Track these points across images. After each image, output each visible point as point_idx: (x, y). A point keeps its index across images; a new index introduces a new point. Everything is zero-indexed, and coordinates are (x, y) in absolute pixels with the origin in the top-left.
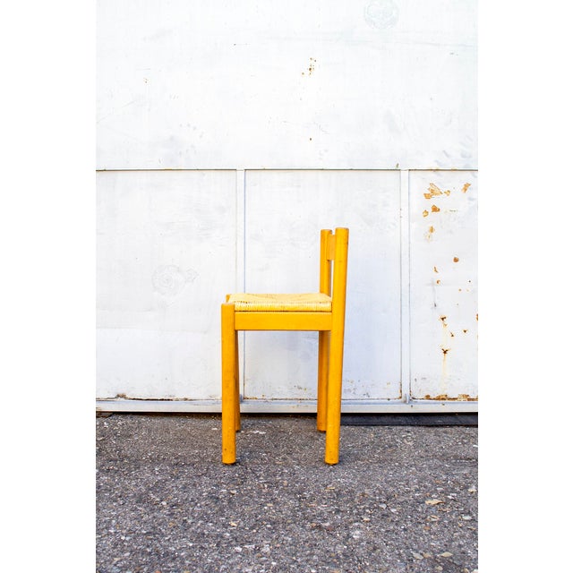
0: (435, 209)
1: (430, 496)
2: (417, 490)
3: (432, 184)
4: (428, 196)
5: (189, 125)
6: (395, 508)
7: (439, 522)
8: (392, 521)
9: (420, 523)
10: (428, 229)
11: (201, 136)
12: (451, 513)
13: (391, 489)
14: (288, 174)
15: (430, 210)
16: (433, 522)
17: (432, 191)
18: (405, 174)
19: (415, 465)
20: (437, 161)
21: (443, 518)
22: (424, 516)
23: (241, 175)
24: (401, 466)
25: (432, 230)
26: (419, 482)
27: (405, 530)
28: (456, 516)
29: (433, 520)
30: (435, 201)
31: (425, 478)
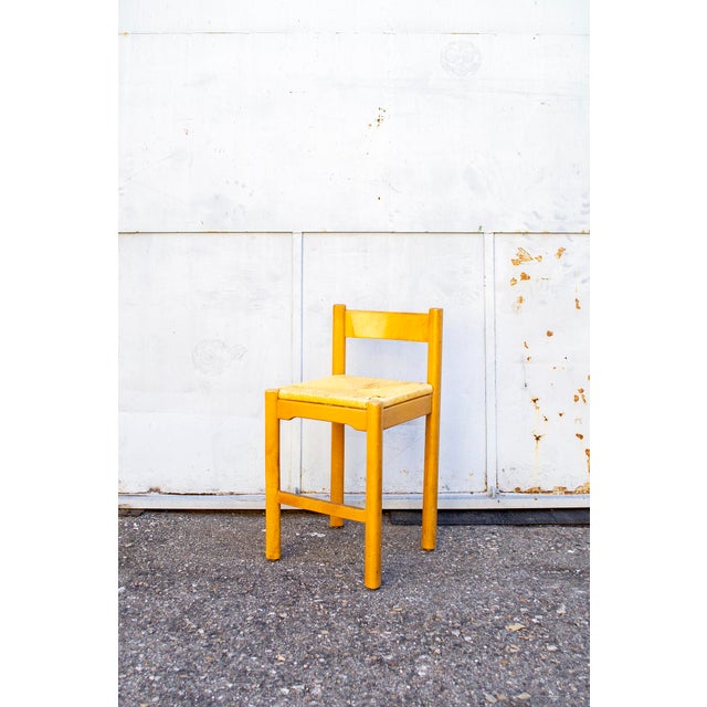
0: (524, 277)
1: (512, 619)
2: (497, 611)
3: (520, 249)
4: (516, 263)
5: (236, 182)
6: (469, 635)
7: (519, 654)
8: (465, 653)
9: (497, 655)
10: (517, 299)
11: (251, 195)
12: (534, 642)
13: (467, 610)
14: (353, 238)
15: (519, 278)
16: (512, 654)
17: (521, 257)
18: (489, 238)
19: (498, 578)
20: (526, 224)
21: (524, 647)
22: (502, 645)
23: (298, 238)
24: (481, 579)
25: (521, 300)
26: (501, 601)
27: (479, 664)
28: (540, 646)
29: (512, 651)
30: (524, 268)
31: (507, 595)
